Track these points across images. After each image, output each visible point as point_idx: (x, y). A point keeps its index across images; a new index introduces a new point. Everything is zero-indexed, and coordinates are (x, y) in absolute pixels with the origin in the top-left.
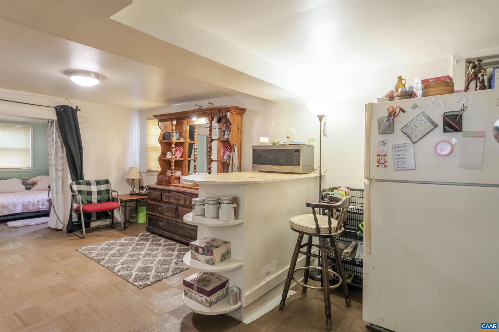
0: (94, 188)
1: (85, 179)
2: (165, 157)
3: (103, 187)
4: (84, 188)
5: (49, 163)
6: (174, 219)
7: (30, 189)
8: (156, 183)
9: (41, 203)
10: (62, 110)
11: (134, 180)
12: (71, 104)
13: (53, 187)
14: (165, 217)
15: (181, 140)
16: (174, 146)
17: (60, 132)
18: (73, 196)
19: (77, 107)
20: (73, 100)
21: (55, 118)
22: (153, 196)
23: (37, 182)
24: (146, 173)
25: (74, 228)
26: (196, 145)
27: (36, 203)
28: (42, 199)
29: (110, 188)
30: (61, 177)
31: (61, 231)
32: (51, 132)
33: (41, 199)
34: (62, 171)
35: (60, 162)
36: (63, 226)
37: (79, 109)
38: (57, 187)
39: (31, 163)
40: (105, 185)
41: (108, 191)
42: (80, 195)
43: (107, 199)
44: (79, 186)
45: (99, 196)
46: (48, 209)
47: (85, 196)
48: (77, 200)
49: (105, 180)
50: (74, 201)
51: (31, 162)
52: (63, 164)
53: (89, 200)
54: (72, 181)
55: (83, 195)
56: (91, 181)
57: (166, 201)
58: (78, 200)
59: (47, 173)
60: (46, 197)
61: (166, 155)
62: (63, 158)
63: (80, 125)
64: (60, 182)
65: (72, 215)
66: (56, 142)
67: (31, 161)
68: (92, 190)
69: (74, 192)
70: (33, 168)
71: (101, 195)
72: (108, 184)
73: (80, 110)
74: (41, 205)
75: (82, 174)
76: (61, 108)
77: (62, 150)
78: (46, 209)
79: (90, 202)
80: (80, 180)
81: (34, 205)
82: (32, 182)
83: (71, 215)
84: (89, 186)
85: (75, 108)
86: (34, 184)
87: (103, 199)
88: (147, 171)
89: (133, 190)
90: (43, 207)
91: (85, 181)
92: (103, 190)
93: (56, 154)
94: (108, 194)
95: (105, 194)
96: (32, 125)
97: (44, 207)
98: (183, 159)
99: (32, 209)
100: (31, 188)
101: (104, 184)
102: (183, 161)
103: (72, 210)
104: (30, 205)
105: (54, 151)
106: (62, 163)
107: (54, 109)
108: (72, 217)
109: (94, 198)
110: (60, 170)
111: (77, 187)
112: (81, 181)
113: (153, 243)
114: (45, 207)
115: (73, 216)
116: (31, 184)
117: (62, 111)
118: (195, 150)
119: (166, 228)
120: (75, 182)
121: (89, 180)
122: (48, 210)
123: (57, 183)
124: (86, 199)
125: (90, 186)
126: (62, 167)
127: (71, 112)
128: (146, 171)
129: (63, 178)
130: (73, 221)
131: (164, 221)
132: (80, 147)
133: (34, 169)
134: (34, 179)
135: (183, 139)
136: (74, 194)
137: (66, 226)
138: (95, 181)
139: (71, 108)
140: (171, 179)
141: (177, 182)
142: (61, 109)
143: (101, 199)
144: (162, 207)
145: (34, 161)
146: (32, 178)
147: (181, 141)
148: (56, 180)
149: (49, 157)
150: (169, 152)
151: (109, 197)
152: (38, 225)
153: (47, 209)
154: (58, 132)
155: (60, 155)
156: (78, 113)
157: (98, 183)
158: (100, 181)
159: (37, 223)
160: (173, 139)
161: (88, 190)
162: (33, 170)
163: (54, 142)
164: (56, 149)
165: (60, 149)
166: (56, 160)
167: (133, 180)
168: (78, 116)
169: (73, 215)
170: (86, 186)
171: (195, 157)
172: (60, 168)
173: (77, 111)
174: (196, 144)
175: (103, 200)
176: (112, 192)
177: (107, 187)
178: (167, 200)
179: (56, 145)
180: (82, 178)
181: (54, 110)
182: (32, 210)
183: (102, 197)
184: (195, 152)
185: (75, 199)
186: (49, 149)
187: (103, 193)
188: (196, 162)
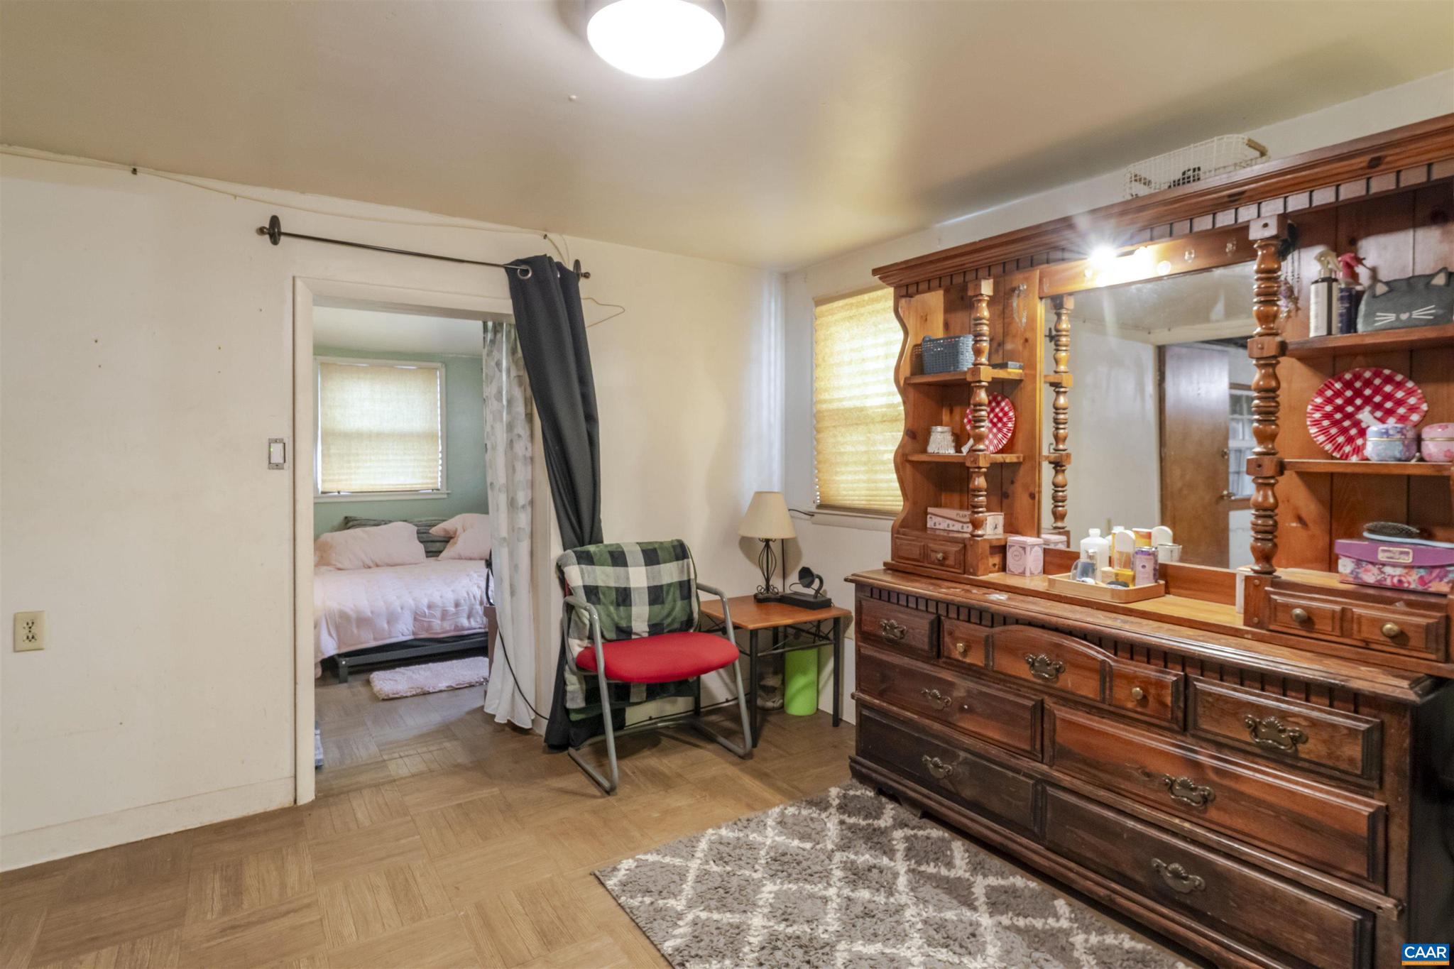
0: (638, 577)
1: (606, 542)
2: (924, 451)
3: (669, 573)
4: (604, 576)
5: (489, 480)
6: (1025, 763)
7: (438, 556)
8: (885, 564)
9: (465, 608)
10: (530, 275)
11: (771, 543)
12: (560, 253)
13: (501, 561)
14: (967, 740)
15: (1009, 370)
16: (983, 396)
17: (522, 363)
18: (569, 608)
19: (577, 263)
20: (564, 236)
21: (505, 306)
22: (892, 627)
23: (455, 532)
24: (811, 515)
25: (572, 731)
26: (1065, 392)
27: (452, 609)
28: (468, 594)
29: (692, 576)
30: (528, 530)
31: (528, 737)
32: (493, 364)
33: (465, 595)
34: (529, 509)
35: (523, 473)
36: (533, 718)
37: (583, 270)
38: (515, 568)
39: (440, 474)
40: (675, 563)
41: (685, 589)
42: (593, 604)
43: (685, 618)
44: (589, 568)
45: (657, 608)
46: (485, 628)
47: (608, 610)
48: (581, 625)
49: (672, 541)
50: (570, 631)
51: (441, 471)
52: (532, 485)
53: (623, 624)
54: (565, 550)
55: (604, 604)
56: (625, 549)
57: (968, 660)
58: (584, 624)
59: (481, 506)
60: (479, 587)
61: (926, 442)
62: (532, 459)
63: (588, 331)
64: (524, 547)
65: (565, 684)
66: (510, 402)
67: (440, 468)
68: (633, 585)
69: (571, 594)
70: (444, 490)
71: (663, 603)
72: (686, 560)
73: (587, 275)
74: (465, 615)
75: (596, 524)
76: (524, 267)
77: (528, 433)
78: (480, 628)
79: (624, 633)
80: (590, 543)
81: (444, 615)
82: (442, 534)
83: (561, 683)
84: (620, 570)
85: (571, 267)
86: (447, 539)
87: (669, 620)
88: (820, 506)
89: (768, 580)
90: (470, 622)
91: (606, 546)
92: (670, 585)
93: (511, 444)
94: (686, 601)
95: (675, 601)
96: (443, 362)
97: (473, 624)
98: (1018, 458)
99: (441, 628)
100: (441, 552)
101: (670, 561)
102: (1017, 465)
103: (567, 662)
104: (434, 616)
105: (505, 435)
106: (530, 478)
107: (503, 270)
108: (565, 692)
109: (640, 617)
110: (523, 507)
111: (582, 572)
112: (592, 548)
113: (923, 868)
114: (476, 624)
115: (569, 688)
116: (439, 539)
117: (528, 279)
118: (1062, 416)
119: (968, 793)
120: (573, 554)
121: (618, 546)
122: (486, 634)
123: (512, 554)
124: (613, 619)
125: (626, 568)
126: (529, 492)
127: (558, 281)
128: (814, 506)
129: (532, 536)
130: (570, 705)
131: (956, 756)
132: (591, 418)
133: (448, 494)
134: (448, 525)
135: (1018, 364)
136: (569, 599)
137: (545, 723)
138: (638, 548)
139: (560, 266)
140: (969, 553)
141: (994, 565)
142: (526, 272)
143: (663, 620)
144: (947, 686)
145: (447, 470)
146: (444, 521)
147: (1009, 373)
148: (511, 542)
149: (488, 456)
150: (939, 429)
151: (691, 613)
152: (457, 692)
153: (482, 631)
154: (516, 363)
155: (522, 448)
156: (583, 283)
157: (652, 556)
158: (656, 546)
159: (454, 685)
160: (981, 364)
161: (617, 585)
162: (445, 496)
163: (505, 402)
164: (510, 427)
165: (521, 429)
166: (511, 469)
167: (767, 541)
168: (584, 299)
169: (568, 683)
170: (610, 570)
171: (1061, 447)
172: (522, 498)
173: (579, 280)
174: (1062, 390)
175: (668, 625)
176: (699, 591)
177: (682, 572)
178: (975, 658)
179: (509, 413)
180: (596, 538)
181: (502, 277)
182: (439, 631)
183: (665, 612)
184: (1061, 426)
185: (576, 623)
186: (488, 429)
187: (668, 593)
188: (1063, 471)
